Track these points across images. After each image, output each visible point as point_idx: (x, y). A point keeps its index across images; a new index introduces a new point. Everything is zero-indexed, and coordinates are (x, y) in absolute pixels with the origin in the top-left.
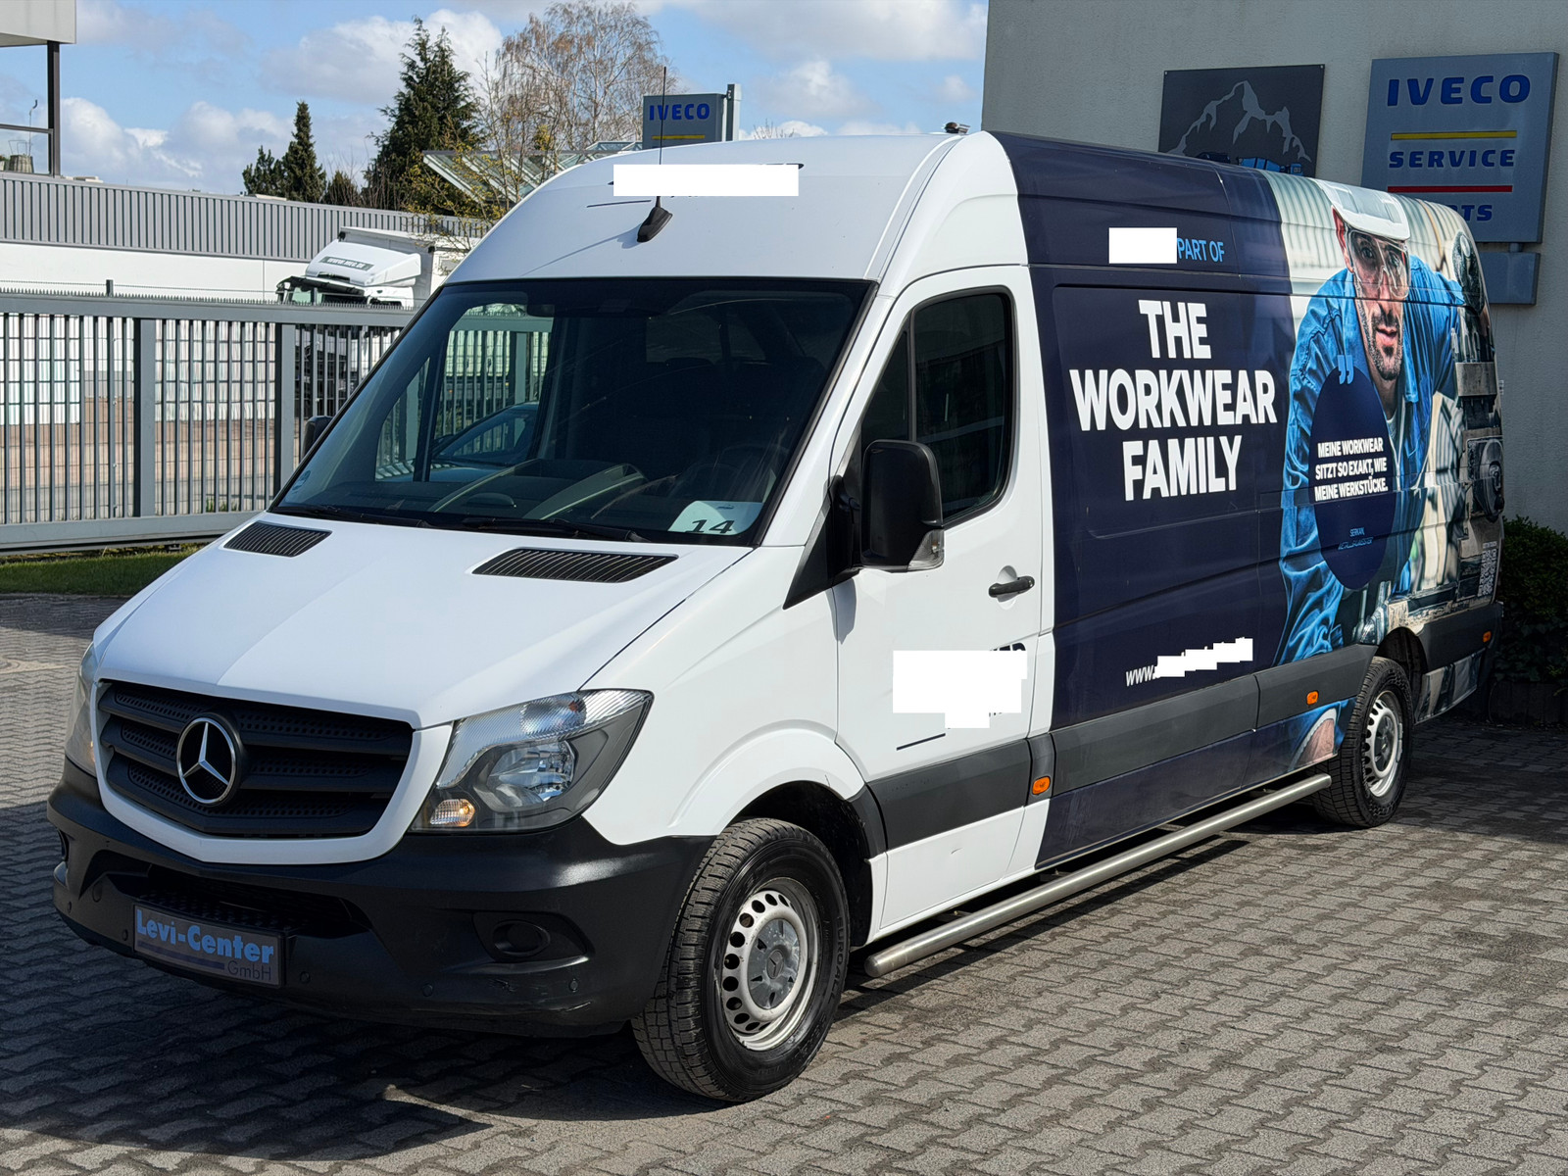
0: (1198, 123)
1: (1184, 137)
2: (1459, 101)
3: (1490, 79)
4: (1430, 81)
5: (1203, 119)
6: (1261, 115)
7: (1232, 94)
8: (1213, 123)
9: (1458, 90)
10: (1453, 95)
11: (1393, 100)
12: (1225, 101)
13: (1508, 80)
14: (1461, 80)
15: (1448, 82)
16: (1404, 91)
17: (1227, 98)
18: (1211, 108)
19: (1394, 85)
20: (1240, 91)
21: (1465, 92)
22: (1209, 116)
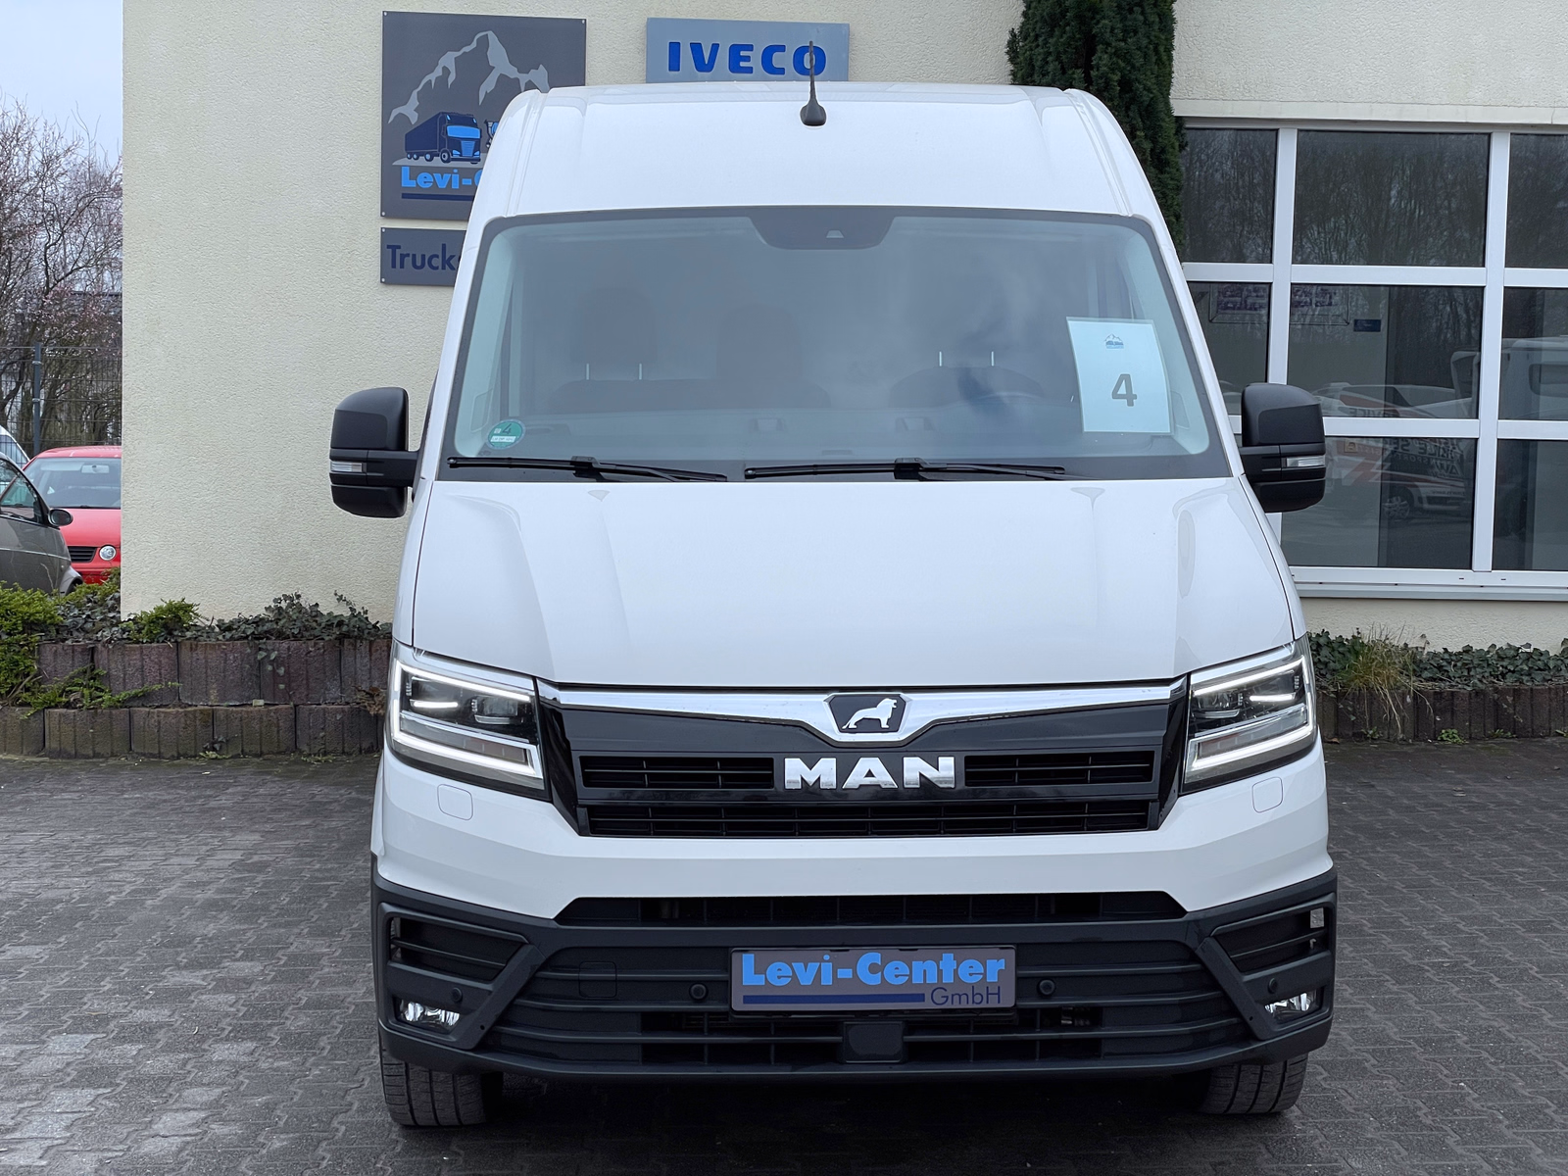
0: (432, 77)
1: (415, 93)
2: (749, 70)
3: (782, 48)
4: (715, 47)
5: (438, 72)
6: (512, 72)
7: (474, 45)
8: (452, 78)
9: (747, 59)
10: (742, 64)
11: (674, 65)
12: (465, 53)
13: (800, 52)
14: (750, 48)
15: (735, 50)
16: (686, 57)
17: (467, 49)
18: (449, 60)
19: (675, 48)
20: (484, 43)
21: (756, 60)
22: (446, 70)
